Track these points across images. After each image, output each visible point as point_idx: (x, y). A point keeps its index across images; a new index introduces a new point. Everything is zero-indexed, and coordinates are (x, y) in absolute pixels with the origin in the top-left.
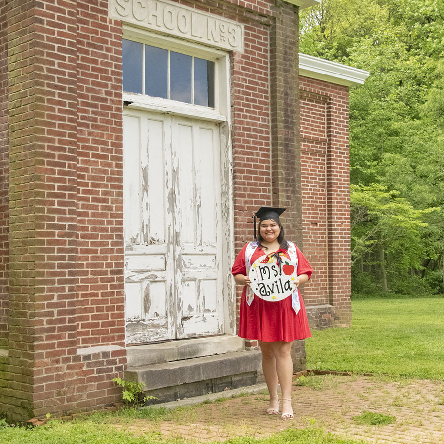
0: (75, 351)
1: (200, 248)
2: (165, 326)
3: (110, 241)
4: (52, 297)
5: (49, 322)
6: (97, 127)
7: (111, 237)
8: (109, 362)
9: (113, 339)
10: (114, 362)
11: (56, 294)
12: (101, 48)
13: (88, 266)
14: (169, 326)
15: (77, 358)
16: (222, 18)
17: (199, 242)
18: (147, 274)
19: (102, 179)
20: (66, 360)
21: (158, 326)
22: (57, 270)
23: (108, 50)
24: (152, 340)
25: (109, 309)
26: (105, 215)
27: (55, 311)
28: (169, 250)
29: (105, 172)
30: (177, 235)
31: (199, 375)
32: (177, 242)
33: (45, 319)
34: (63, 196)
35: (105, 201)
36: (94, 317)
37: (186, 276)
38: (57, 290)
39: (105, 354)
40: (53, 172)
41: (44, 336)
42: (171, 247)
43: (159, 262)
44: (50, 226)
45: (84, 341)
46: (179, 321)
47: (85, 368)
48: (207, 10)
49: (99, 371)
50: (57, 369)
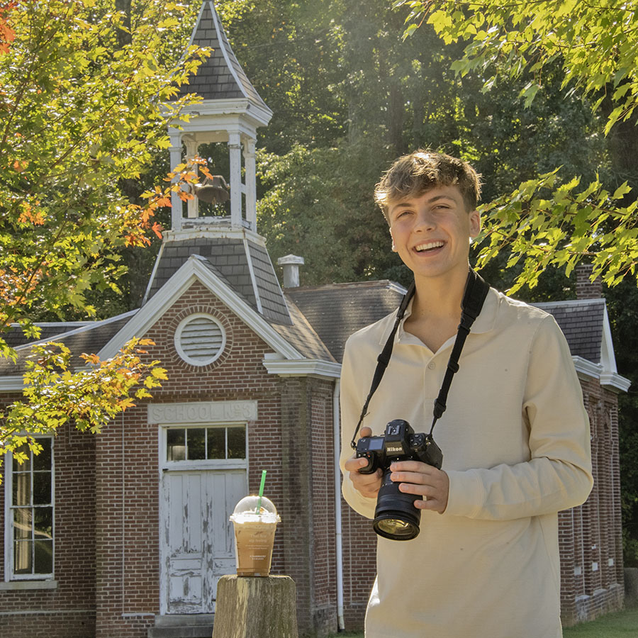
0: (121, 614)
1: (230, 554)
2: (200, 604)
3: (149, 553)
4: (106, 585)
5: (104, 597)
6: (140, 489)
7: (150, 551)
8: (141, 622)
9: (151, 609)
10: (145, 622)
11: (108, 583)
12: (143, 443)
13: (135, 567)
14: (203, 604)
15: (122, 618)
16: (237, 401)
17: (228, 550)
18: (187, 572)
19: (144, 517)
20: (115, 618)
21: (194, 604)
22: (109, 570)
23: (148, 443)
24: (190, 612)
25: (147, 592)
26: (146, 538)
27: (108, 592)
28: (203, 556)
29: (146, 513)
30: (209, 547)
31: (192, 634)
32: (209, 551)
33: (102, 596)
34: (113, 530)
35: (145, 530)
36: (138, 596)
37: (217, 573)
38: (109, 581)
39: (139, 617)
40: (107, 518)
41: (102, 604)
42: (205, 554)
43: (196, 564)
44: (105, 547)
45: (132, 609)
46: (210, 601)
47: (126, 624)
48: (223, 400)
49: (135, 626)
50: (109, 622)
